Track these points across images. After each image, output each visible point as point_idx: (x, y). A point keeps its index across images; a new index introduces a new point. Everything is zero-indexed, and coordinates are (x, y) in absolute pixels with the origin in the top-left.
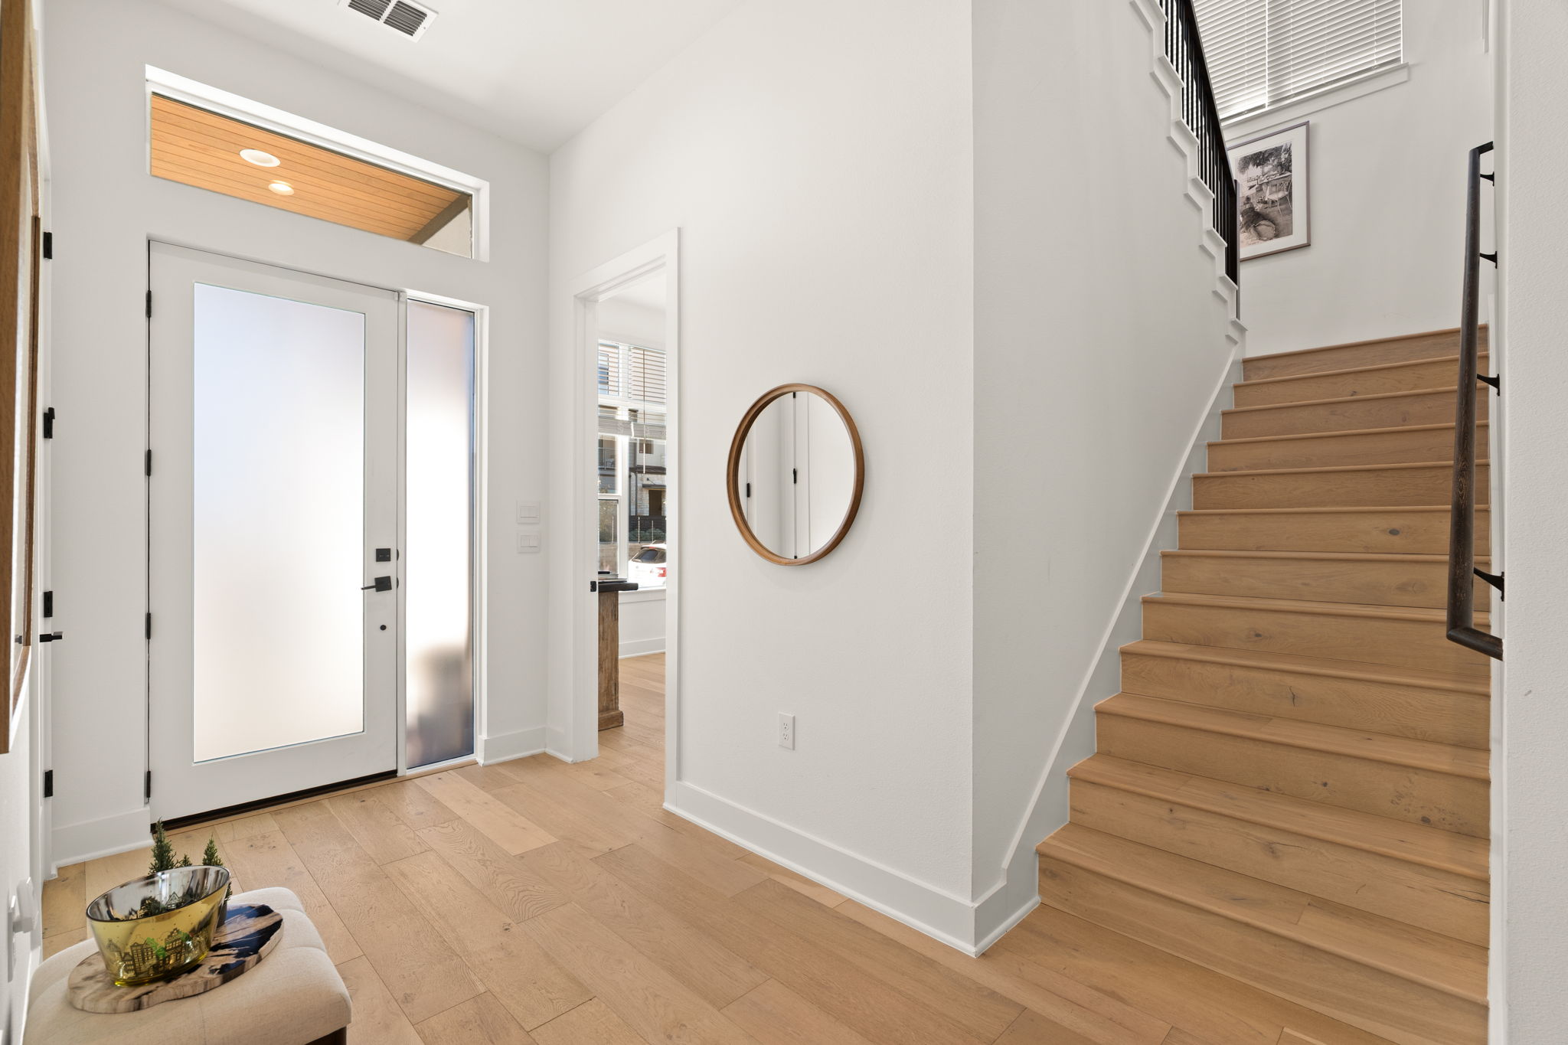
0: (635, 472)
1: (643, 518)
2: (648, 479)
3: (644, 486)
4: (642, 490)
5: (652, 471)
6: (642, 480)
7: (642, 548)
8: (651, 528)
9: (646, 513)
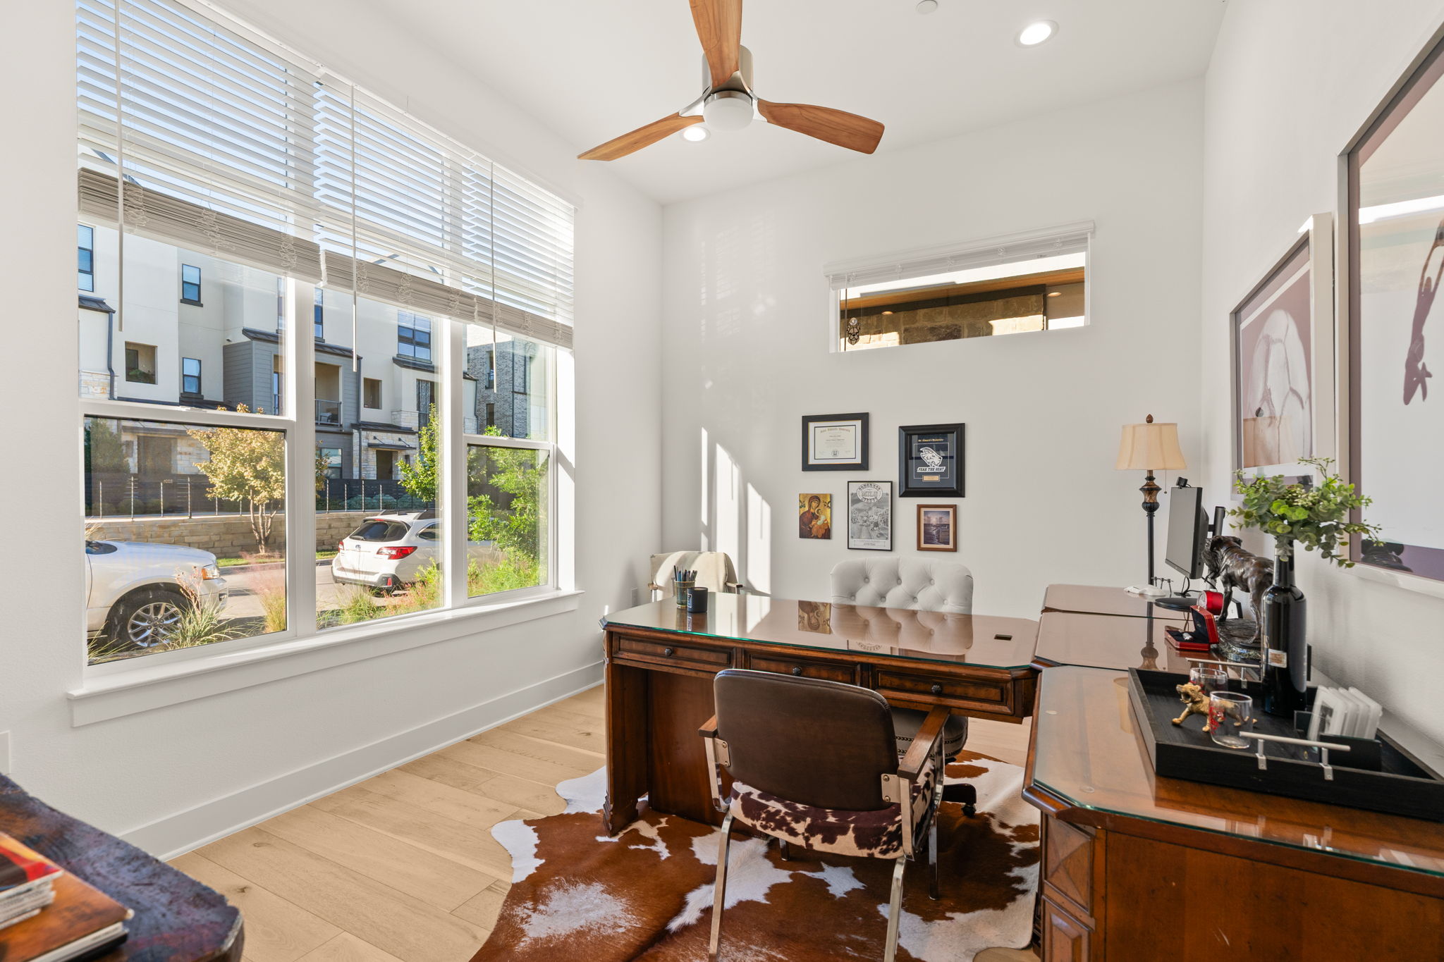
0: (358, 429)
1: (368, 482)
2: (375, 438)
3: (370, 445)
4: (367, 450)
5: (380, 428)
6: (367, 438)
7: (365, 521)
8: (379, 493)
9: (373, 475)
